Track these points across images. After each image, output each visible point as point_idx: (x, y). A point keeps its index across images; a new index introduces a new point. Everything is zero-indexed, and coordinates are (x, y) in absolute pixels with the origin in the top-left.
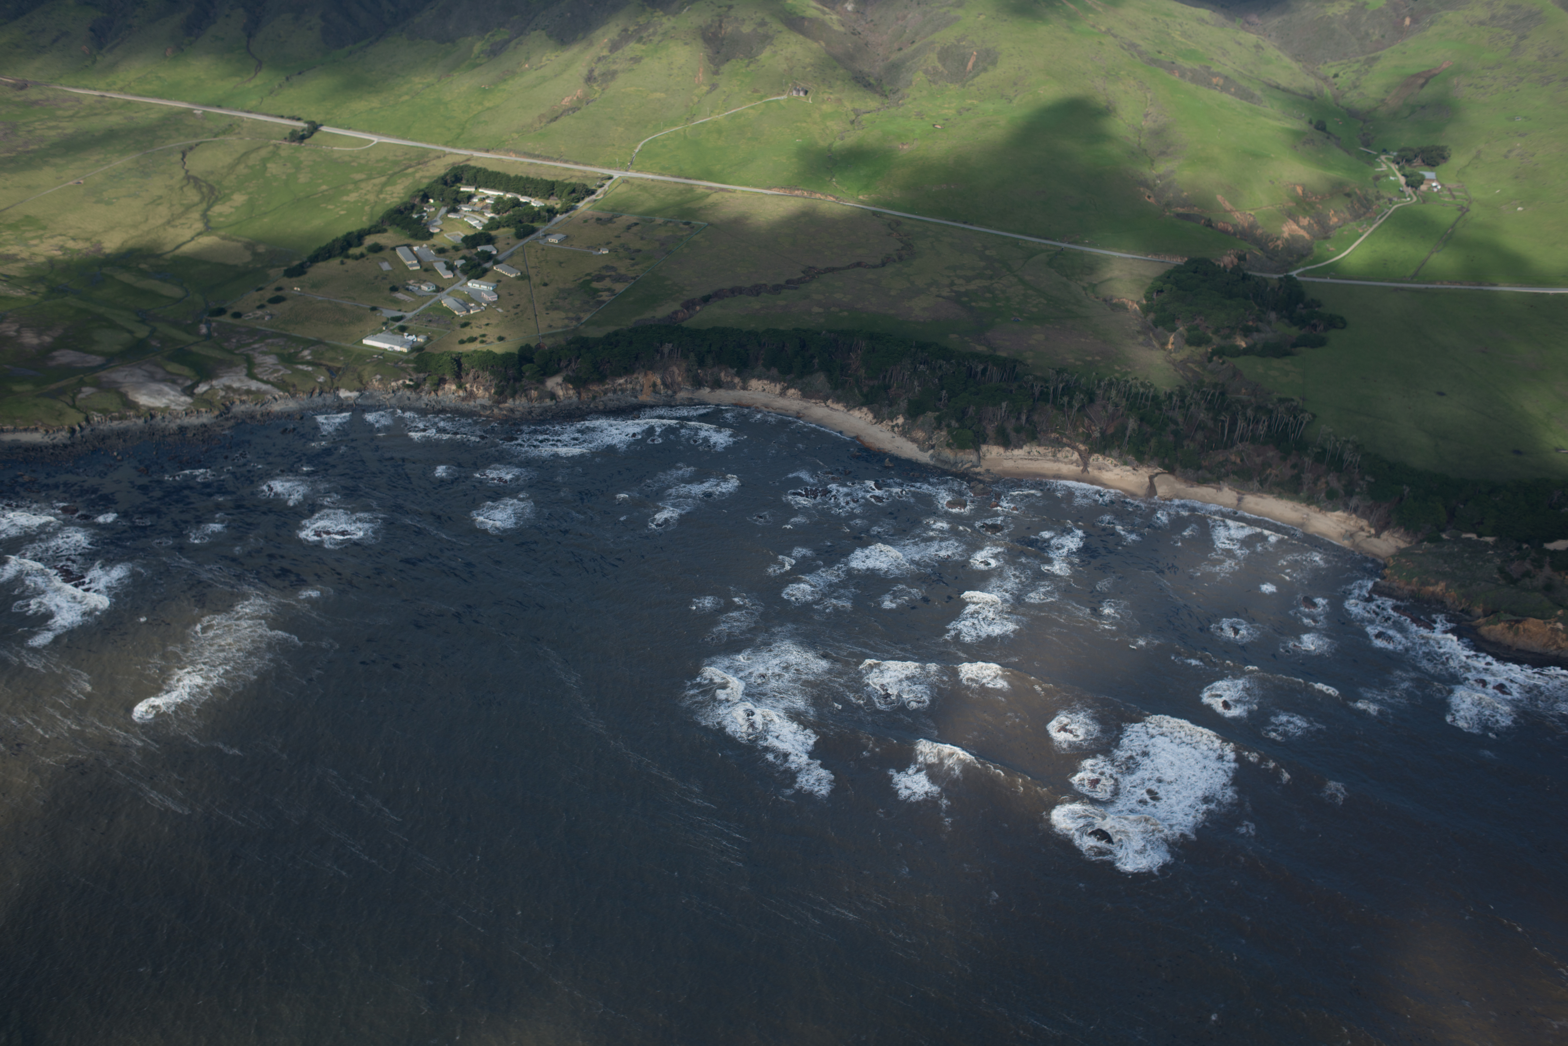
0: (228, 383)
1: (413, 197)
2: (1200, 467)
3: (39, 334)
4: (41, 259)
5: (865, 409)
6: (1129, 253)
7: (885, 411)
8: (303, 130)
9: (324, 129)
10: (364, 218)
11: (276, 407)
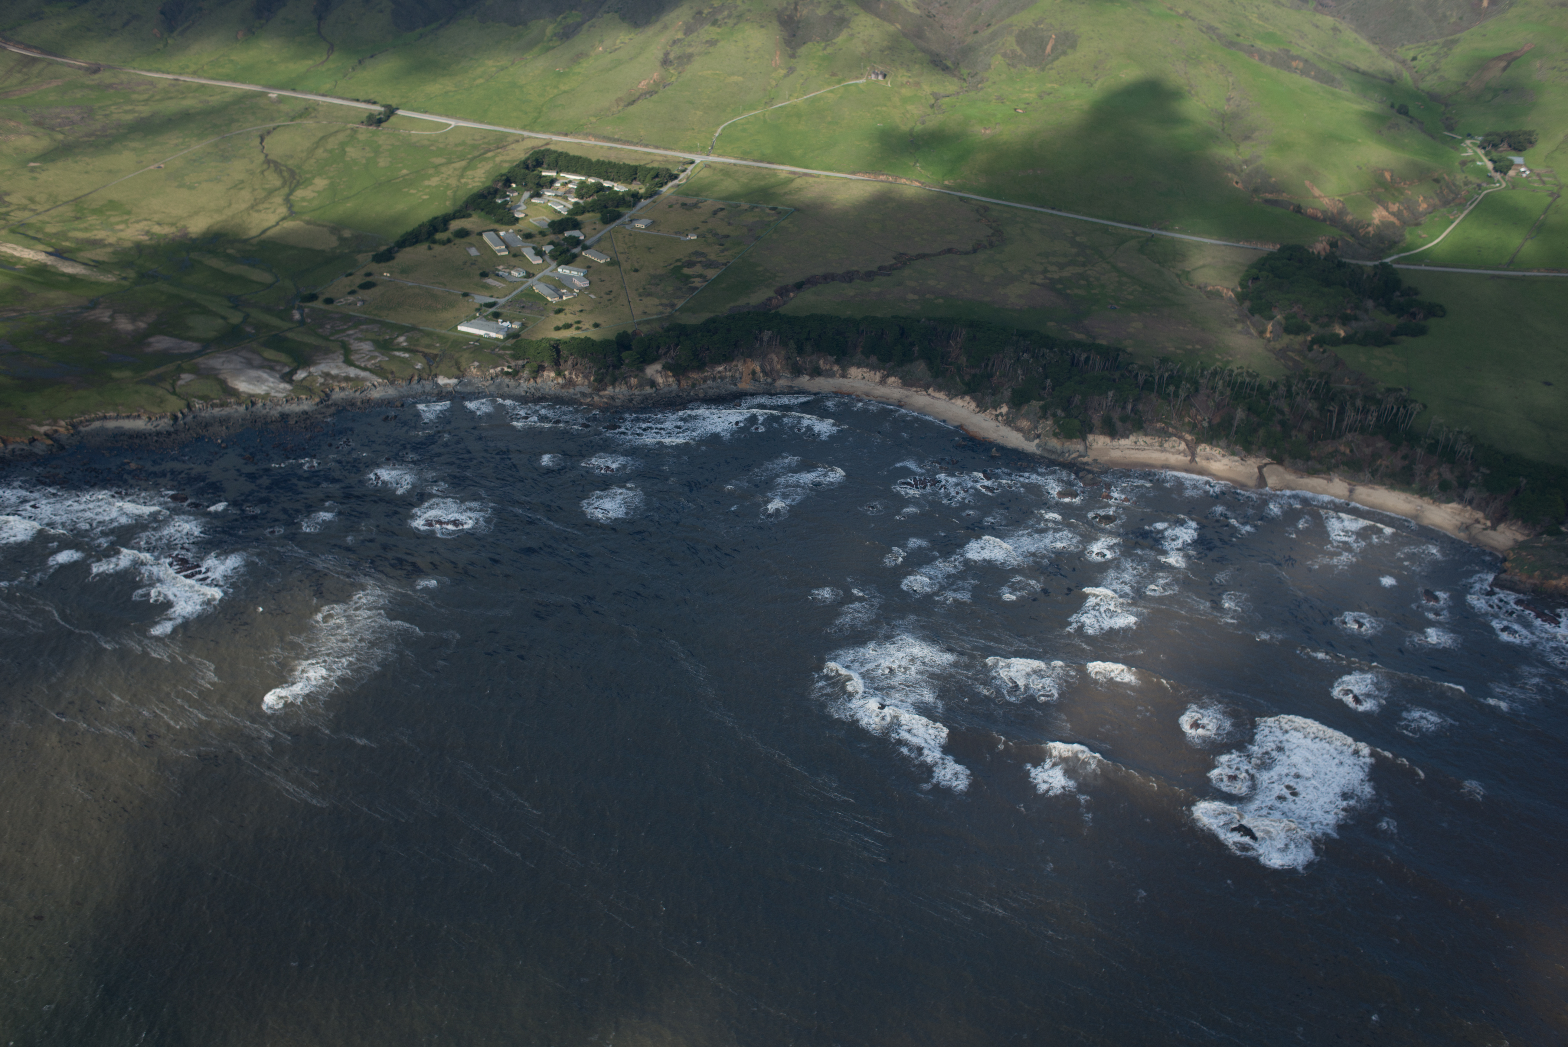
0: (326, 370)
1: (496, 181)
2: (1308, 458)
3: (134, 320)
4: (128, 244)
5: (967, 398)
6: (1220, 239)
7: (988, 399)
8: (380, 114)
9: (400, 112)
10: (448, 203)
11: (376, 394)
